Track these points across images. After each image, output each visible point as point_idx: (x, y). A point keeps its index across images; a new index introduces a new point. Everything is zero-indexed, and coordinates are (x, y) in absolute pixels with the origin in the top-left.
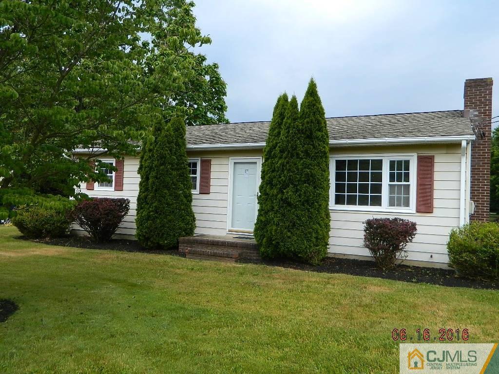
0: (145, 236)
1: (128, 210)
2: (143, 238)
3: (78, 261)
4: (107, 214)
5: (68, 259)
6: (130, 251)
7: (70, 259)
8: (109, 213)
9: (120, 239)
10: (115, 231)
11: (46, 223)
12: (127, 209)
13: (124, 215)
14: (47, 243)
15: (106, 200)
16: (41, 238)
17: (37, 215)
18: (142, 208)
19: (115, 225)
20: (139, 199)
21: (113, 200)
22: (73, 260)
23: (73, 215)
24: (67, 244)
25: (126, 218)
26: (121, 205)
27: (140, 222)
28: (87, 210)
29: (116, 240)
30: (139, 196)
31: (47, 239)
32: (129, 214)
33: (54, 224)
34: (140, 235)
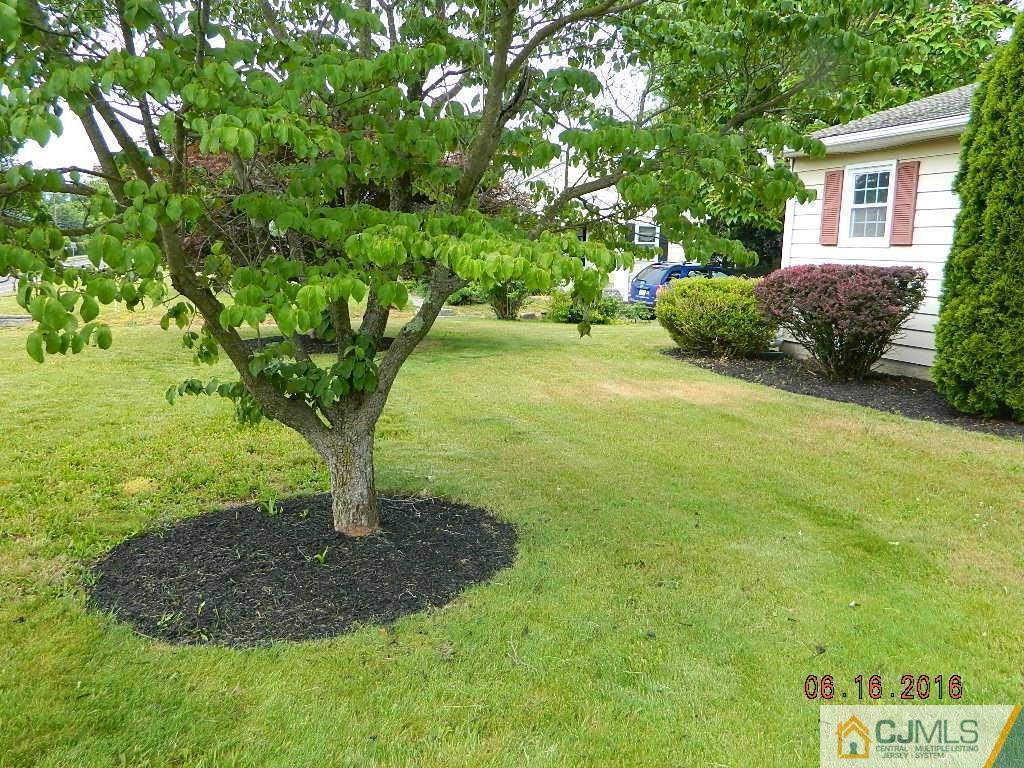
0: (959, 376)
1: (920, 297)
2: (953, 383)
3: (755, 428)
4: (857, 309)
5: (733, 419)
6: (912, 415)
7: (739, 420)
8: (861, 304)
9: (895, 374)
10: (882, 353)
11: (720, 324)
12: (918, 296)
13: (907, 313)
14: (719, 370)
15: (863, 270)
16: (711, 357)
17: (702, 304)
18: (956, 295)
19: (883, 339)
20: (949, 268)
21: (878, 272)
22: (743, 423)
23: (773, 307)
24: (757, 377)
25: (913, 321)
26: (903, 286)
27: (949, 334)
28: (807, 294)
29: (883, 378)
30: (951, 258)
31: (722, 360)
32: (922, 309)
33: (737, 326)
34: (944, 374)
